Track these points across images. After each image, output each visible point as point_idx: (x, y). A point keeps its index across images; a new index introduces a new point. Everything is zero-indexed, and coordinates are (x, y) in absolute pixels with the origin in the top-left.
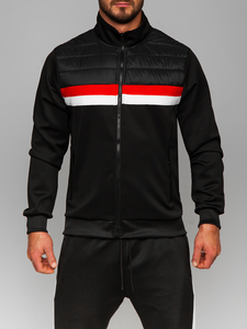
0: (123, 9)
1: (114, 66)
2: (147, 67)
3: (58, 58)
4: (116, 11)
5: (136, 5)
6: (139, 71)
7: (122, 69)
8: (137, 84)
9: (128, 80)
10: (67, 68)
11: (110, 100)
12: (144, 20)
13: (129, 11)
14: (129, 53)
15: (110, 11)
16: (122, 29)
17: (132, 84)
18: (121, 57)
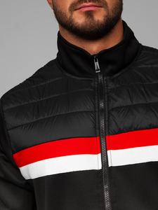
0: (89, 14)
1: (89, 107)
2: (141, 101)
3: (6, 108)
4: (79, 19)
5: (110, 6)
6: (130, 109)
7: (103, 111)
8: (130, 130)
9: (114, 127)
10: (19, 122)
11: (88, 162)
12: (128, 34)
13: (100, 17)
14: (111, 85)
15: (71, 21)
16: (94, 48)
17: (120, 131)
18: (100, 92)
